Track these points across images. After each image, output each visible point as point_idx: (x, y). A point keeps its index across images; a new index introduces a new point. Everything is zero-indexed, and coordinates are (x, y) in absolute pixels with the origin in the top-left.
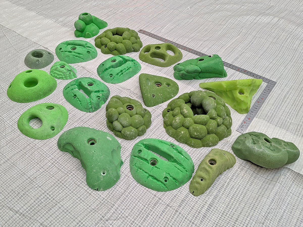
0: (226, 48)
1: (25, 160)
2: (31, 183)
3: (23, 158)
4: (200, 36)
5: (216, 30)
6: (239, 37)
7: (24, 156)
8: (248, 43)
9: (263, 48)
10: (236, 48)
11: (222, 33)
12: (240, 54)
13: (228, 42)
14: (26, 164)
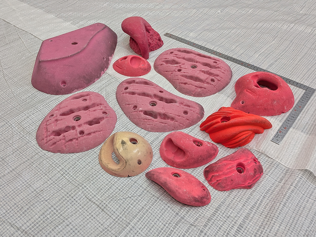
0: (260, 53)
1: (32, 170)
2: (37, 196)
3: (29, 168)
4: (231, 40)
5: (249, 35)
6: (274, 42)
7: (31, 166)
8: (284, 49)
9: (301, 53)
10: (271, 54)
11: (255, 38)
12: (275, 60)
13: (262, 47)
14: (33, 175)
